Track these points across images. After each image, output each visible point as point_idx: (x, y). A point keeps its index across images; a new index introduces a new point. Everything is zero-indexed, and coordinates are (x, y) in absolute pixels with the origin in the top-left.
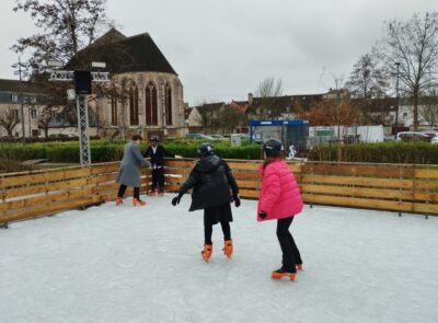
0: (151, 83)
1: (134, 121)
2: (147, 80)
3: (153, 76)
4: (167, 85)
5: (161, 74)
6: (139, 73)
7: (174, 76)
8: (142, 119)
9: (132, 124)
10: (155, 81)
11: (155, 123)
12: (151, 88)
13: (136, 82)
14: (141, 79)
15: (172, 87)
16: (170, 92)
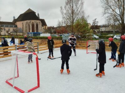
0: (33, 23)
1: (29, 31)
3: (33, 21)
5: (35, 21)
12: (33, 24)
14: (30, 22)
15: (38, 23)
16: (38, 25)
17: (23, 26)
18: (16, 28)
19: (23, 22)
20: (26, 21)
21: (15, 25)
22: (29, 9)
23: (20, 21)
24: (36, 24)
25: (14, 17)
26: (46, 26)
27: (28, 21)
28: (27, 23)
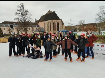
0: (54, 22)
1: (51, 30)
4: (58, 22)
5: (56, 20)
6: (52, 20)
7: (60, 20)
11: (55, 31)
12: (54, 23)
14: (52, 21)
15: (59, 23)
17: (45, 25)
18: (38, 28)
19: (44, 22)
20: (48, 21)
21: (38, 25)
22: (50, 11)
23: (42, 21)
24: (57, 24)
25: (36, 19)
26: (64, 26)
27: (50, 21)
28: (49, 23)
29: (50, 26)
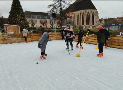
0: (88, 13)
1: (83, 24)
2: (87, 12)
3: (89, 11)
4: (93, 13)
5: (92, 10)
6: (85, 10)
7: (96, 10)
8: (85, 23)
9: (82, 25)
10: (90, 12)
11: (89, 24)
12: (88, 14)
13: (84, 12)
14: (86, 12)
16: (94, 15)
17: (75, 17)
20: (79, 12)
21: (64, 16)
27: (82, 11)
28: (81, 13)
29: (82, 19)
